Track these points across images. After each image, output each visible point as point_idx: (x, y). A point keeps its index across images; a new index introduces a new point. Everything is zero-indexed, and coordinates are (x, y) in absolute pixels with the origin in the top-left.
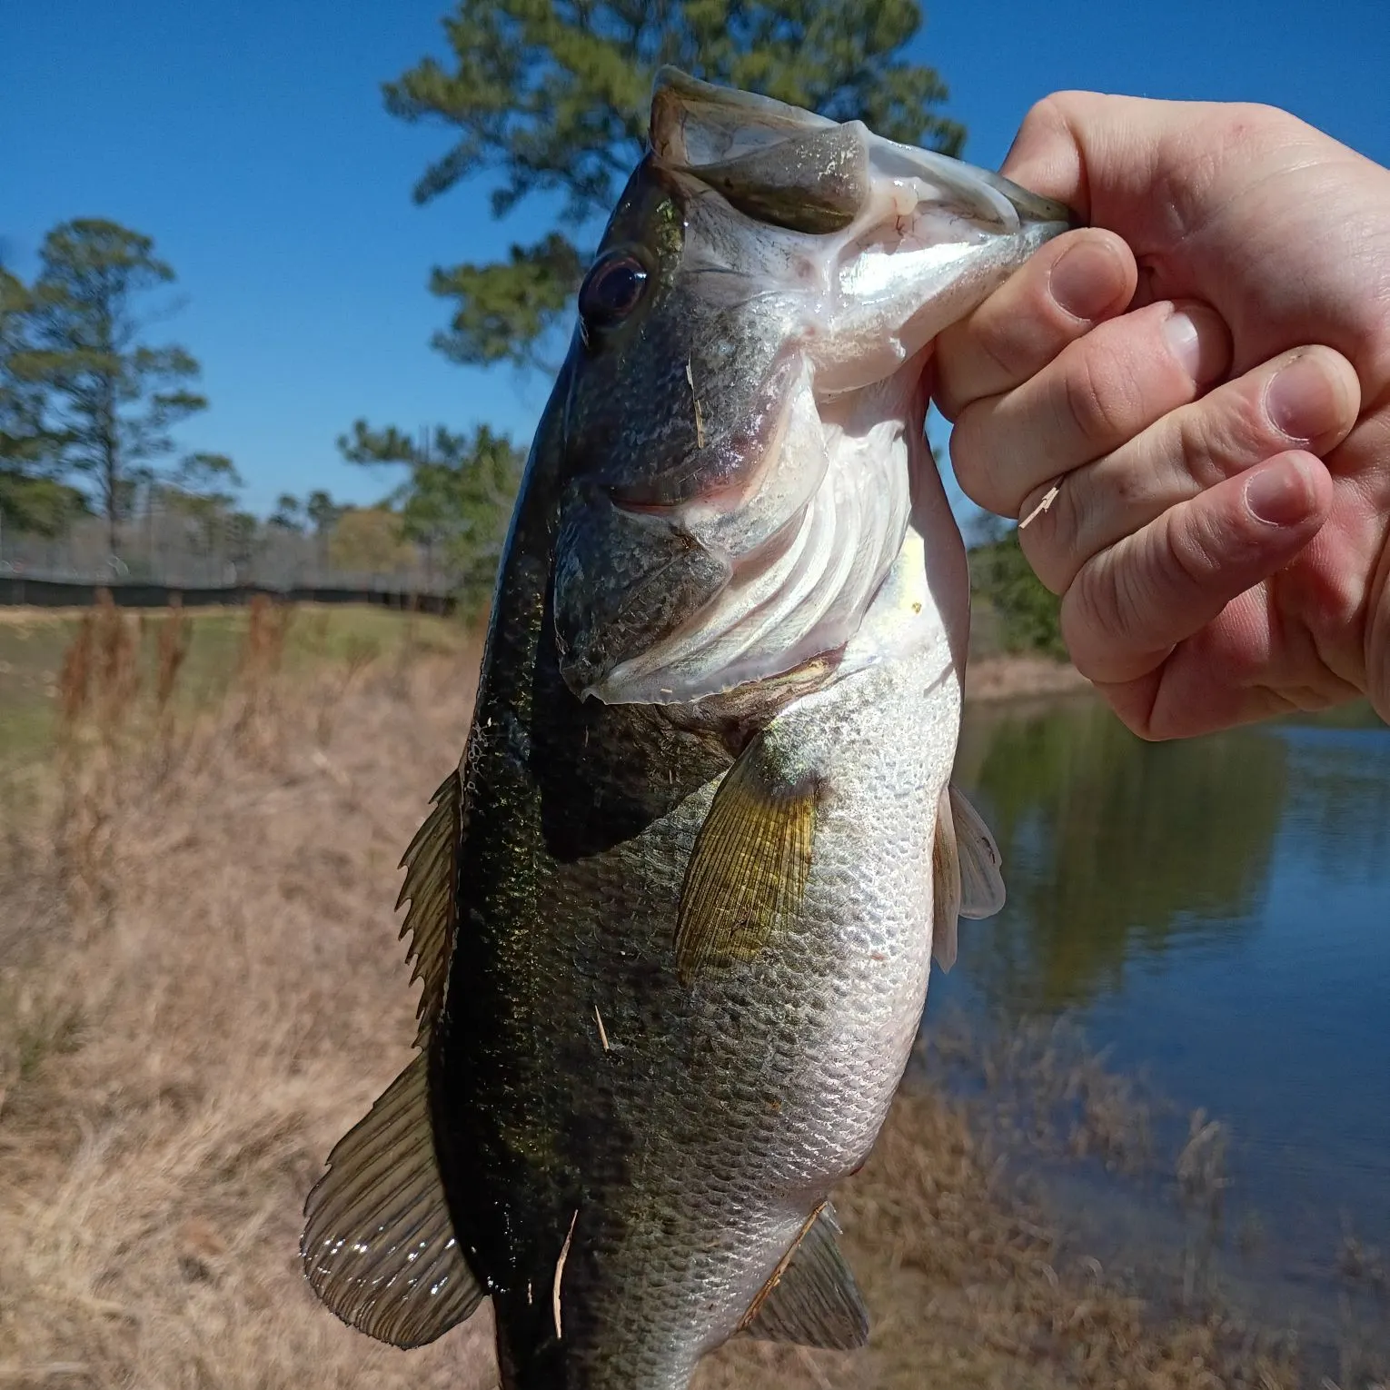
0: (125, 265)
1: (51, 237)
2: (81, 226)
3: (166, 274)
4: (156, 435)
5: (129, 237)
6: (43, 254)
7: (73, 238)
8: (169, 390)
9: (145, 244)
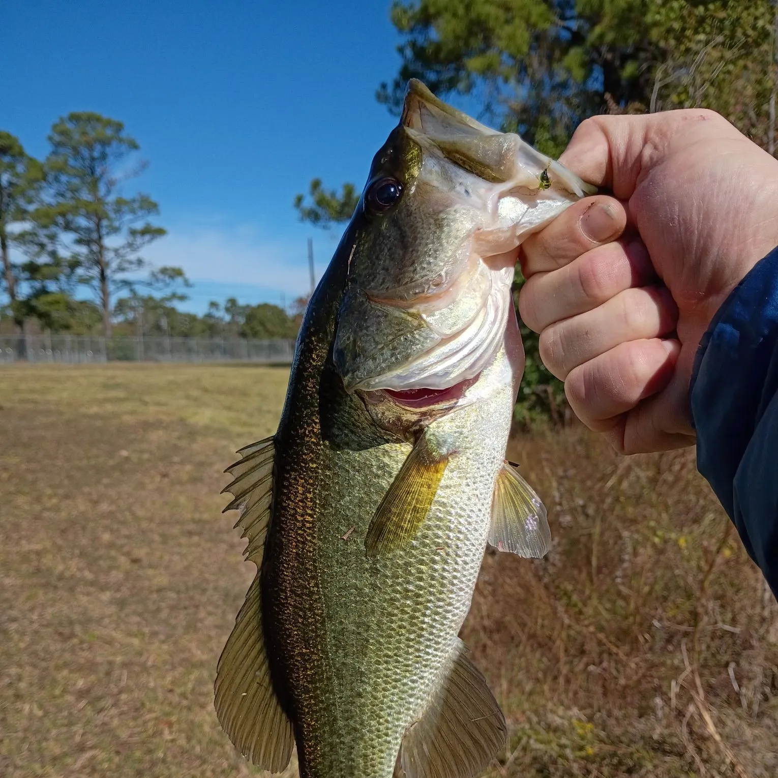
0: (105, 143)
1: (55, 127)
2: (75, 118)
3: (134, 146)
4: (133, 257)
5: (108, 123)
6: (50, 139)
7: (70, 126)
8: (139, 225)
9: (119, 127)
